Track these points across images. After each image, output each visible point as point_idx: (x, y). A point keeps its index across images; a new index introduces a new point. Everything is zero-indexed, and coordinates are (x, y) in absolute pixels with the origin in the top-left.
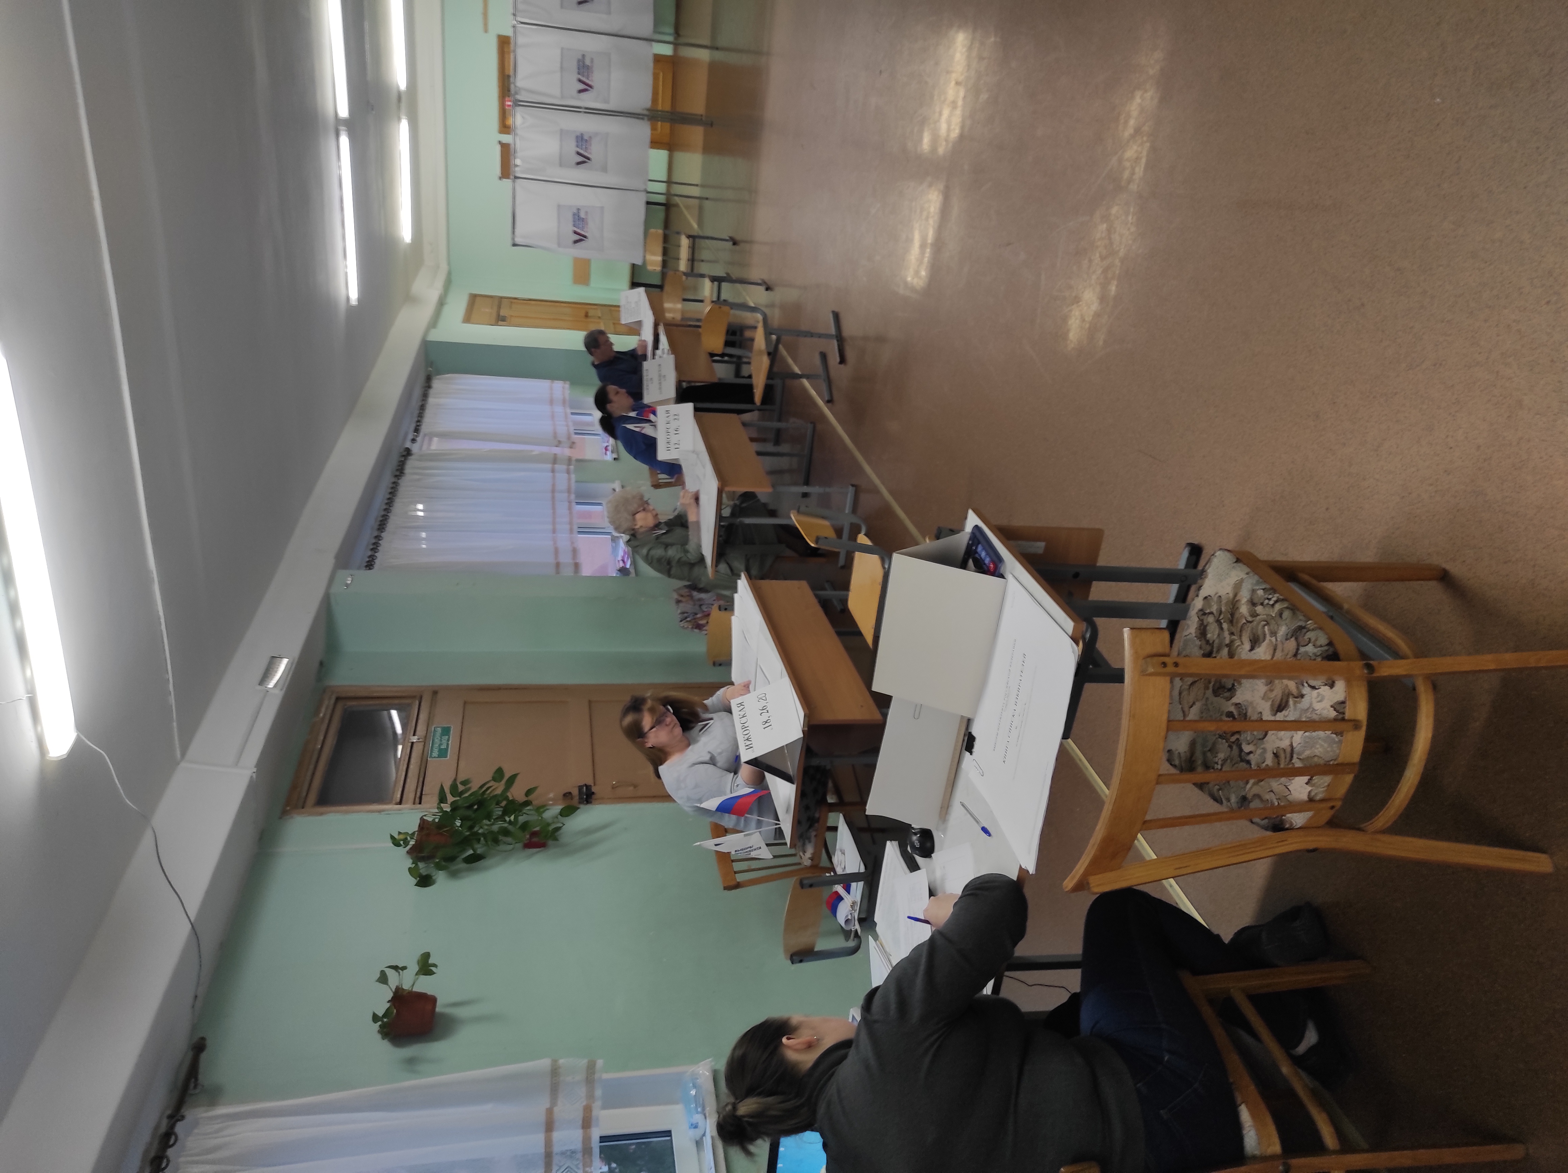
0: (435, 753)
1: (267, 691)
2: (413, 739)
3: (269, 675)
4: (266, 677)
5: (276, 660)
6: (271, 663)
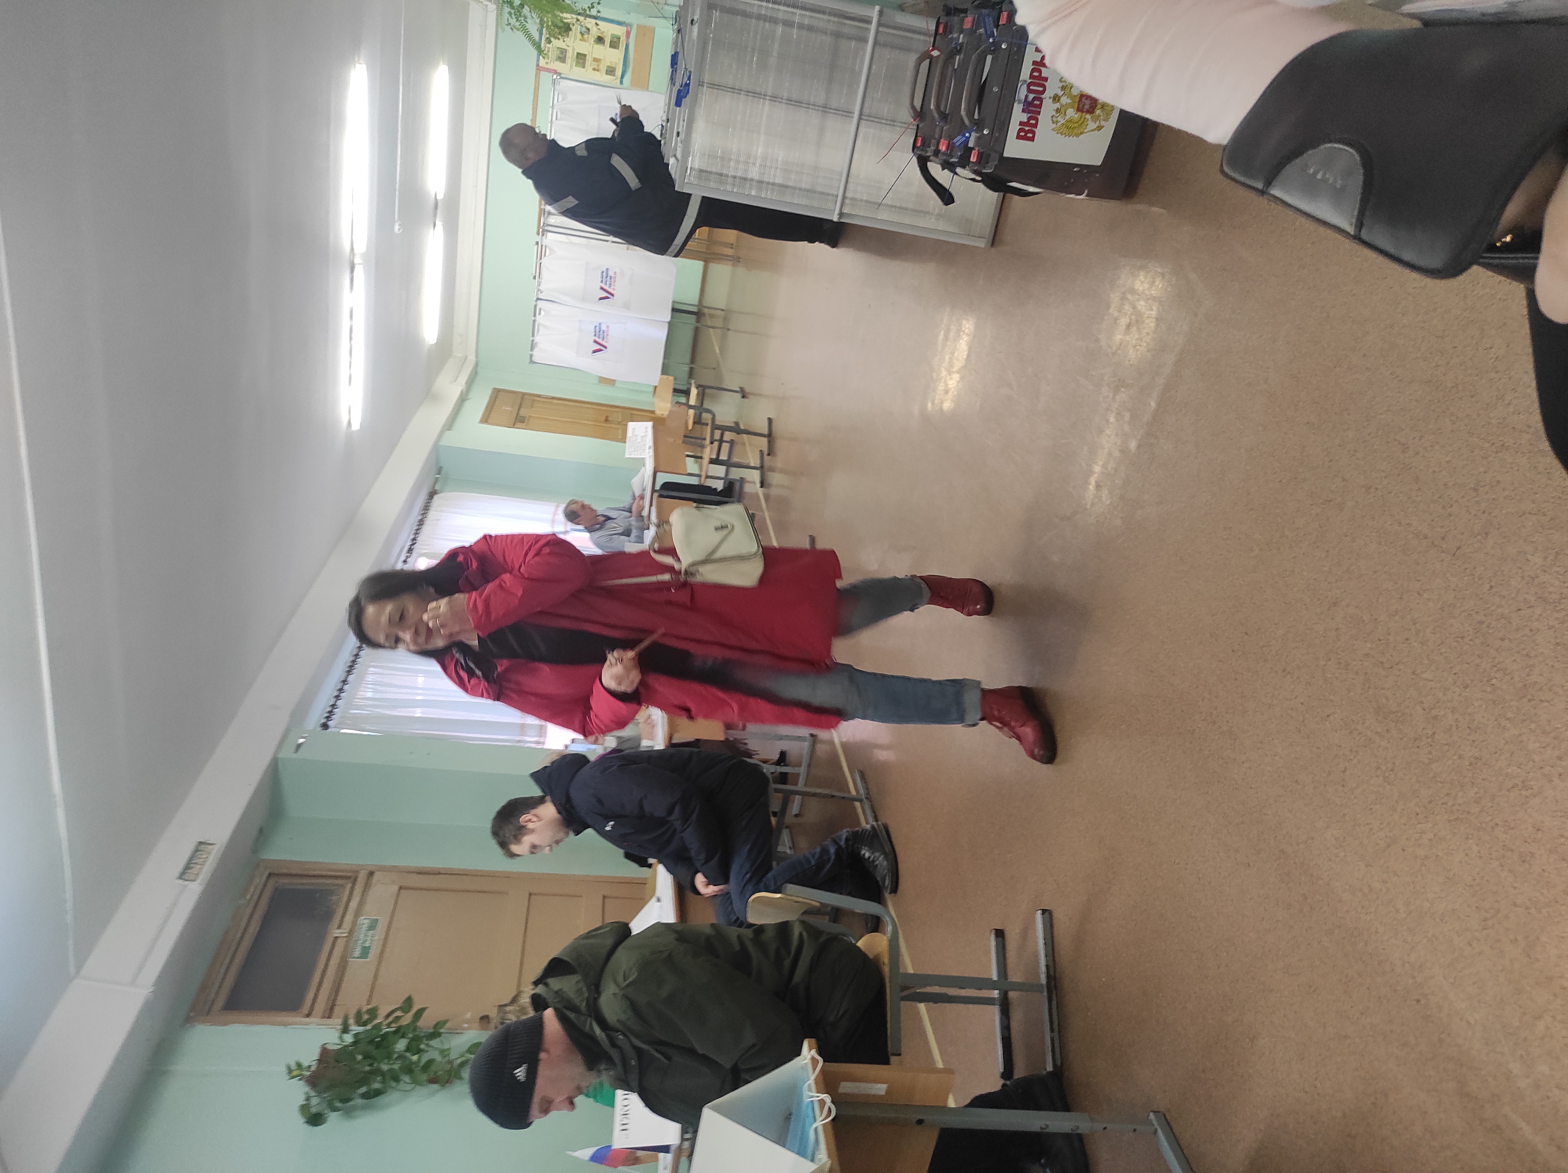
0: (357, 953)
1: (186, 886)
2: (337, 933)
3: (192, 865)
4: (187, 867)
5: (202, 846)
6: (197, 850)
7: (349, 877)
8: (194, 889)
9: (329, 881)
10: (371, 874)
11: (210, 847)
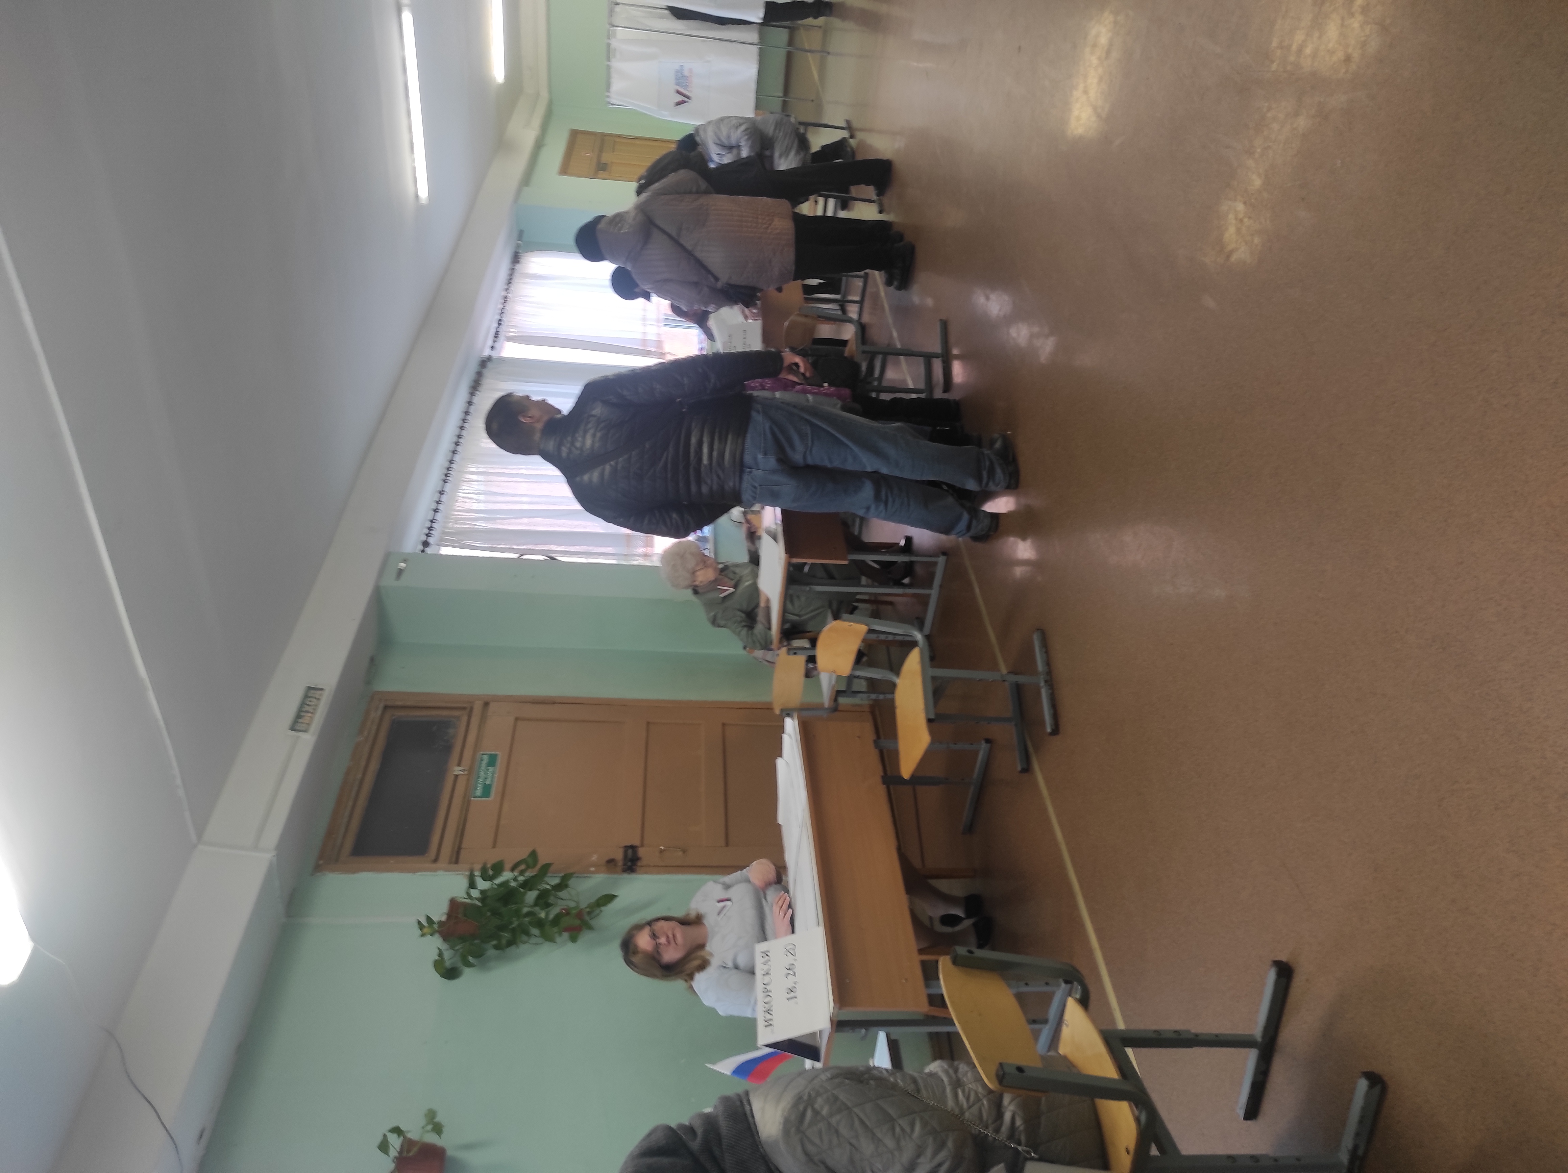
0: (479, 792)
1: (298, 737)
2: (457, 770)
3: (302, 714)
4: (299, 716)
5: (312, 691)
6: (306, 696)
7: (464, 708)
8: (308, 740)
9: (445, 713)
10: (486, 704)
11: (320, 692)
